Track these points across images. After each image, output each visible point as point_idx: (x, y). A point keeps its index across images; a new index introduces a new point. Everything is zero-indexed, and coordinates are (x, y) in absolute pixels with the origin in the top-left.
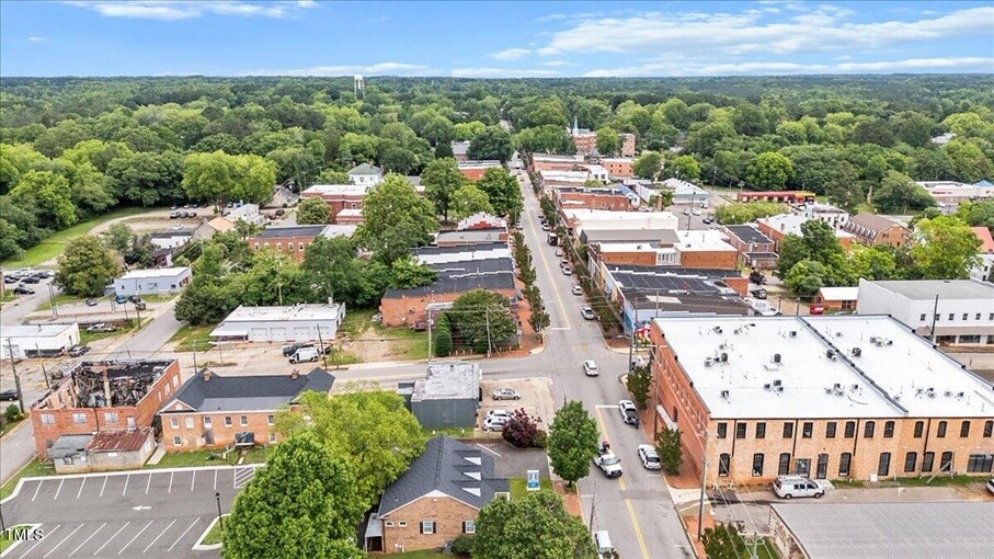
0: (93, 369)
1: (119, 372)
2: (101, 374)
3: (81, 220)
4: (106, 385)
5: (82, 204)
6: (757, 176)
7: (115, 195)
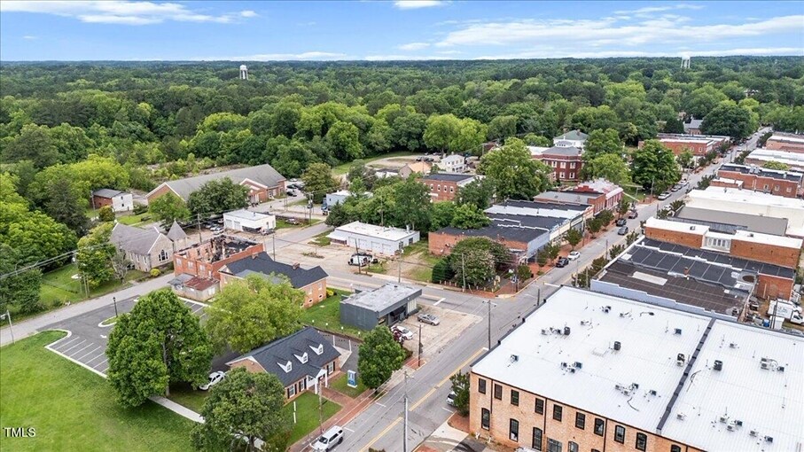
4: (223, 250)
5: (370, 146)
7: (392, 142)
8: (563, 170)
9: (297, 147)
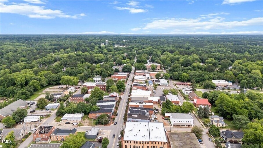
0: (42, 127)
1: (46, 128)
2: (43, 128)
3: (41, 88)
4: (44, 130)
5: (42, 85)
6: (181, 78)
7: (48, 83)
8: (101, 88)
9: (23, 91)
